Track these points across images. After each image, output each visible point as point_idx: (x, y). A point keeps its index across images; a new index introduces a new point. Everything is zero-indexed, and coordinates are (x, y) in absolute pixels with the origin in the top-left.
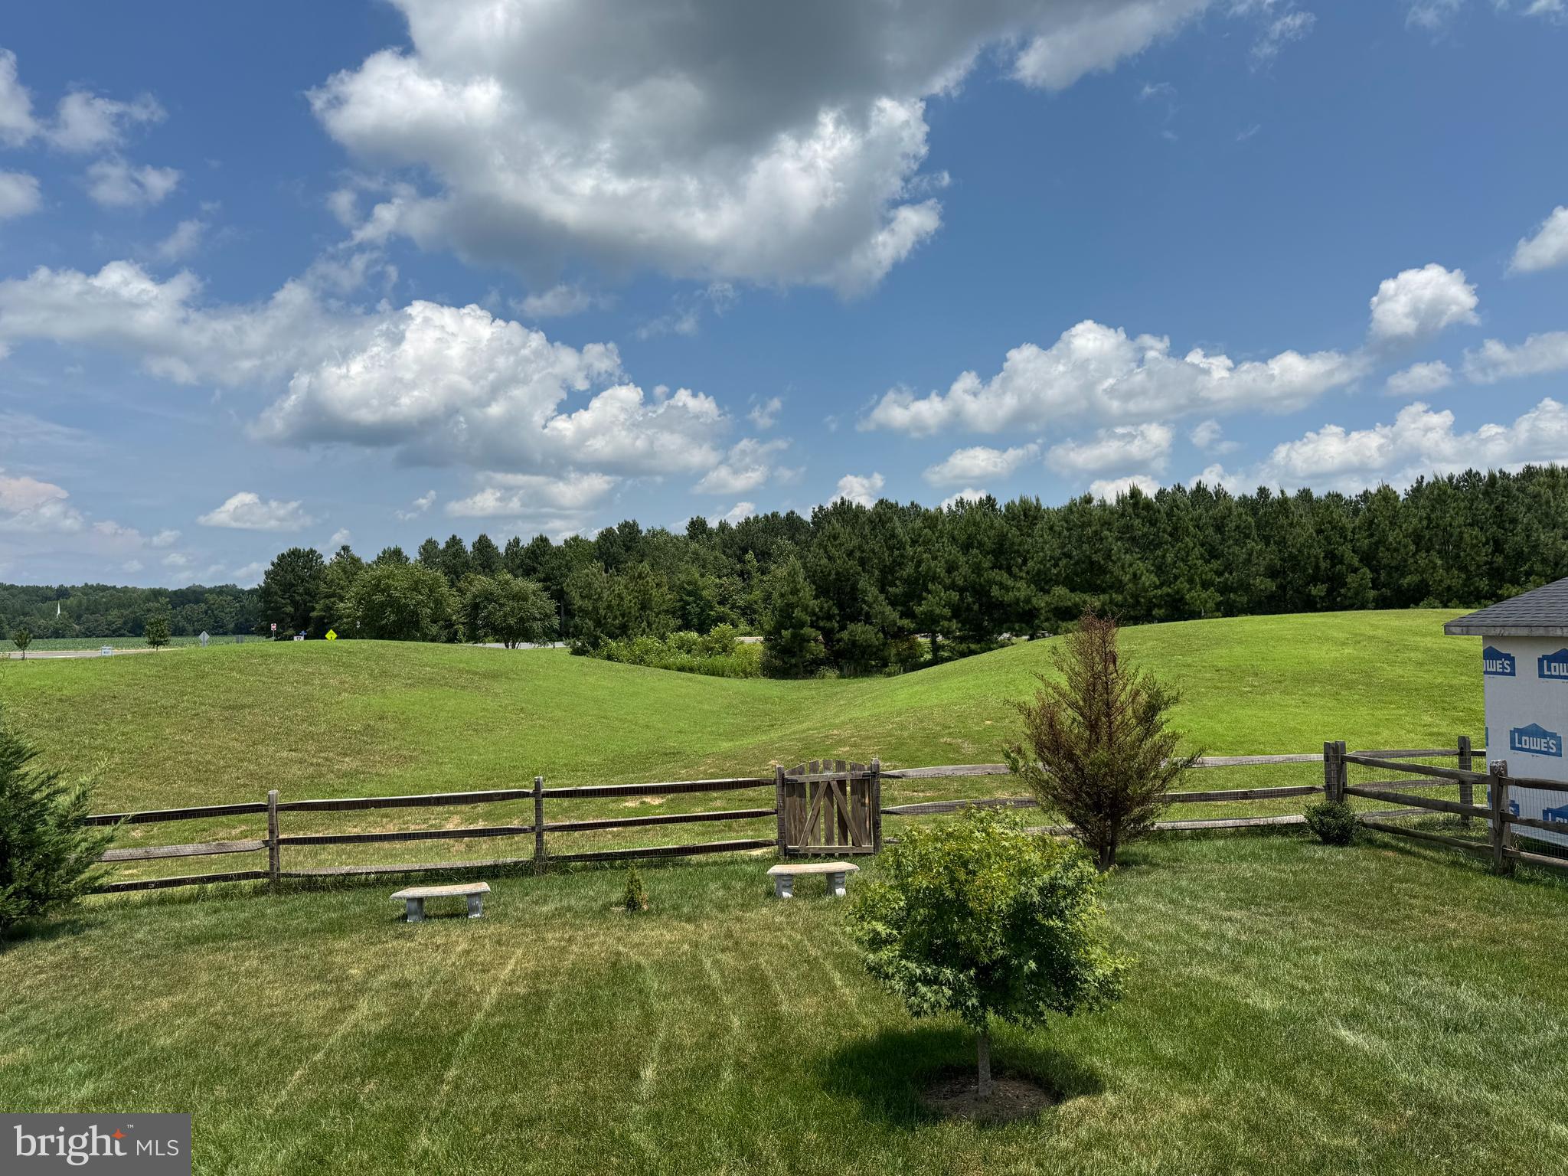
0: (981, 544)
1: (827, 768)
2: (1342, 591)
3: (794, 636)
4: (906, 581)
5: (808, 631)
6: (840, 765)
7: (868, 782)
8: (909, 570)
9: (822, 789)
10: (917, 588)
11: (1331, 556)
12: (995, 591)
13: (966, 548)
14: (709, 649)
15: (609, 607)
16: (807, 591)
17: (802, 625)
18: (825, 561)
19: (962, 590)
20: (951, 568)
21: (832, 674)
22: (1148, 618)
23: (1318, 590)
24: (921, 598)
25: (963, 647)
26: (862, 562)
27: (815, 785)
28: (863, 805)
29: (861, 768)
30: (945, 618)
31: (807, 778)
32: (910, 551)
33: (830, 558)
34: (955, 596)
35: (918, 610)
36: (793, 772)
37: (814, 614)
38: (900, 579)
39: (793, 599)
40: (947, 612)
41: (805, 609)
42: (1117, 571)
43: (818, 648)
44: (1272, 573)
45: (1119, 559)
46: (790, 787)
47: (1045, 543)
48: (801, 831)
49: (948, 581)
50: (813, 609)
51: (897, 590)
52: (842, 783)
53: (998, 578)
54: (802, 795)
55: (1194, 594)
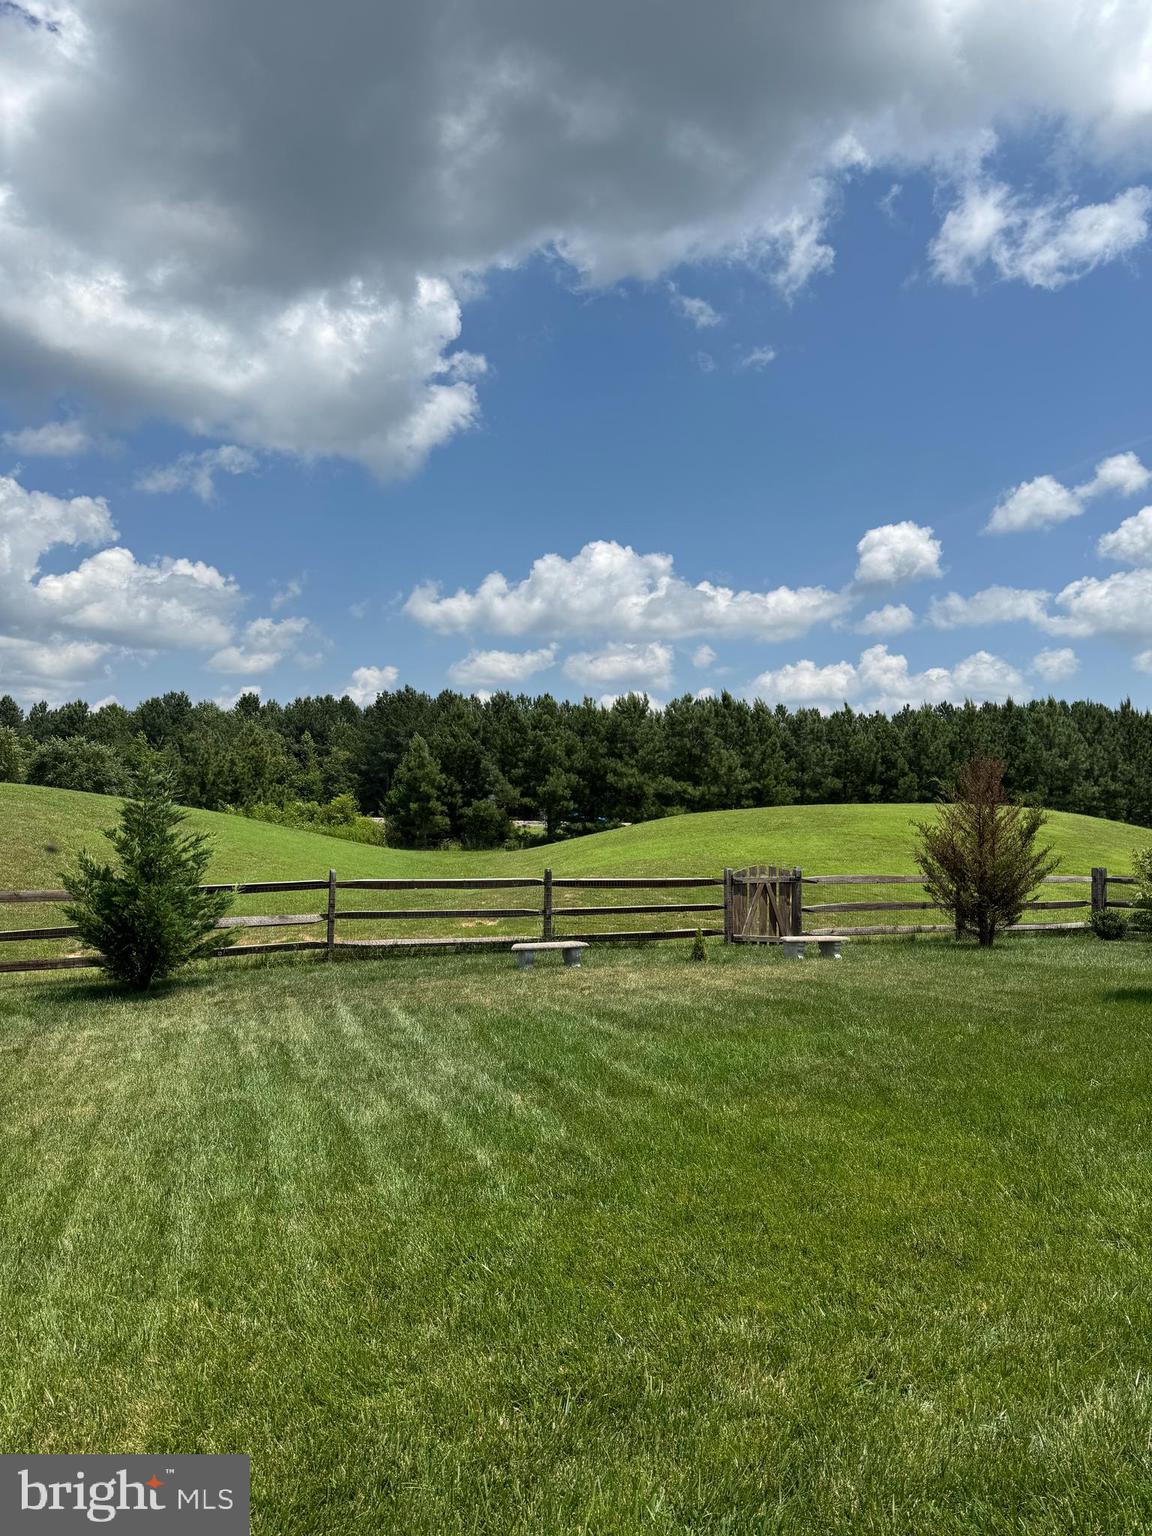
0: (596, 732)
1: (763, 873)
2: (895, 791)
3: (423, 809)
4: (527, 764)
5: (434, 804)
6: (772, 871)
7: (792, 885)
8: (528, 753)
9: (761, 887)
10: (539, 767)
11: (885, 761)
12: (610, 778)
13: (582, 734)
14: (330, 818)
15: (220, 773)
16: (434, 768)
17: (428, 798)
18: (450, 740)
19: (580, 773)
20: (570, 752)
21: (454, 846)
22: (738, 805)
23: (874, 789)
24: (541, 780)
25: (579, 826)
26: (484, 742)
27: (754, 885)
28: (788, 904)
29: (787, 873)
30: (565, 799)
31: (748, 880)
32: (531, 733)
33: (454, 736)
34: (574, 778)
35: (540, 790)
36: (738, 874)
37: (440, 788)
38: (522, 760)
39: (419, 773)
40: (568, 793)
41: (432, 783)
42: (712, 762)
43: (444, 822)
44: (837, 773)
45: (718, 753)
46: (735, 885)
47: (655, 734)
48: (743, 924)
49: (567, 764)
50: (440, 782)
51: (518, 772)
52: (773, 885)
53: (613, 765)
54: (745, 894)
55: (779, 788)
